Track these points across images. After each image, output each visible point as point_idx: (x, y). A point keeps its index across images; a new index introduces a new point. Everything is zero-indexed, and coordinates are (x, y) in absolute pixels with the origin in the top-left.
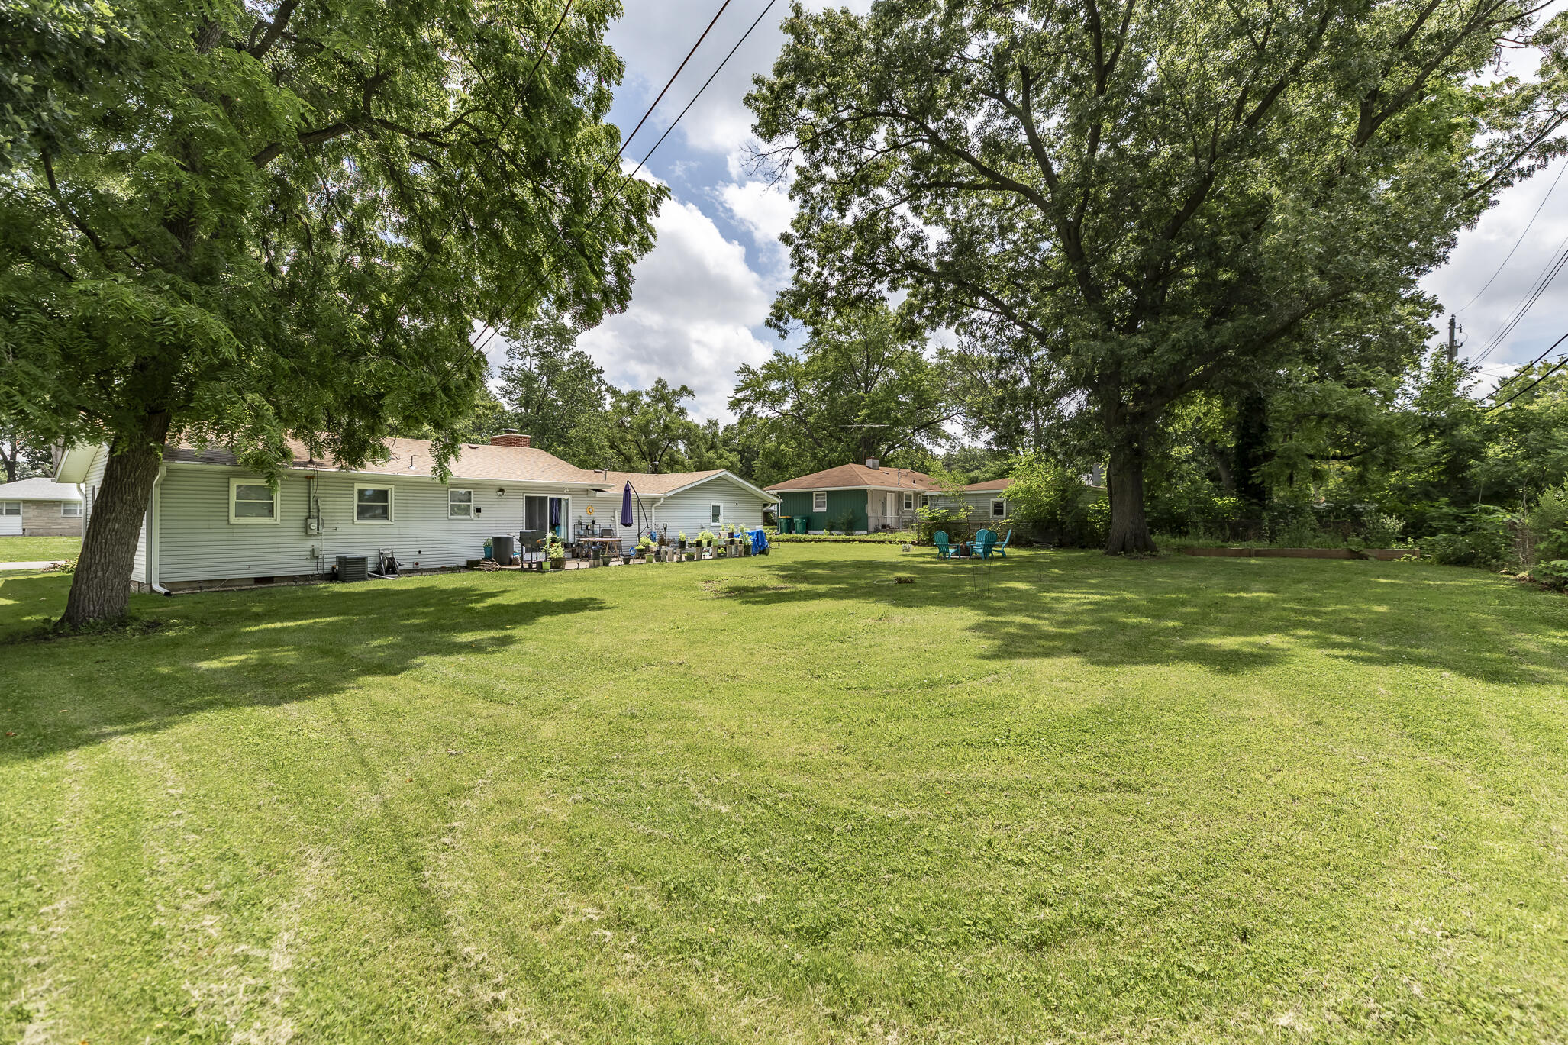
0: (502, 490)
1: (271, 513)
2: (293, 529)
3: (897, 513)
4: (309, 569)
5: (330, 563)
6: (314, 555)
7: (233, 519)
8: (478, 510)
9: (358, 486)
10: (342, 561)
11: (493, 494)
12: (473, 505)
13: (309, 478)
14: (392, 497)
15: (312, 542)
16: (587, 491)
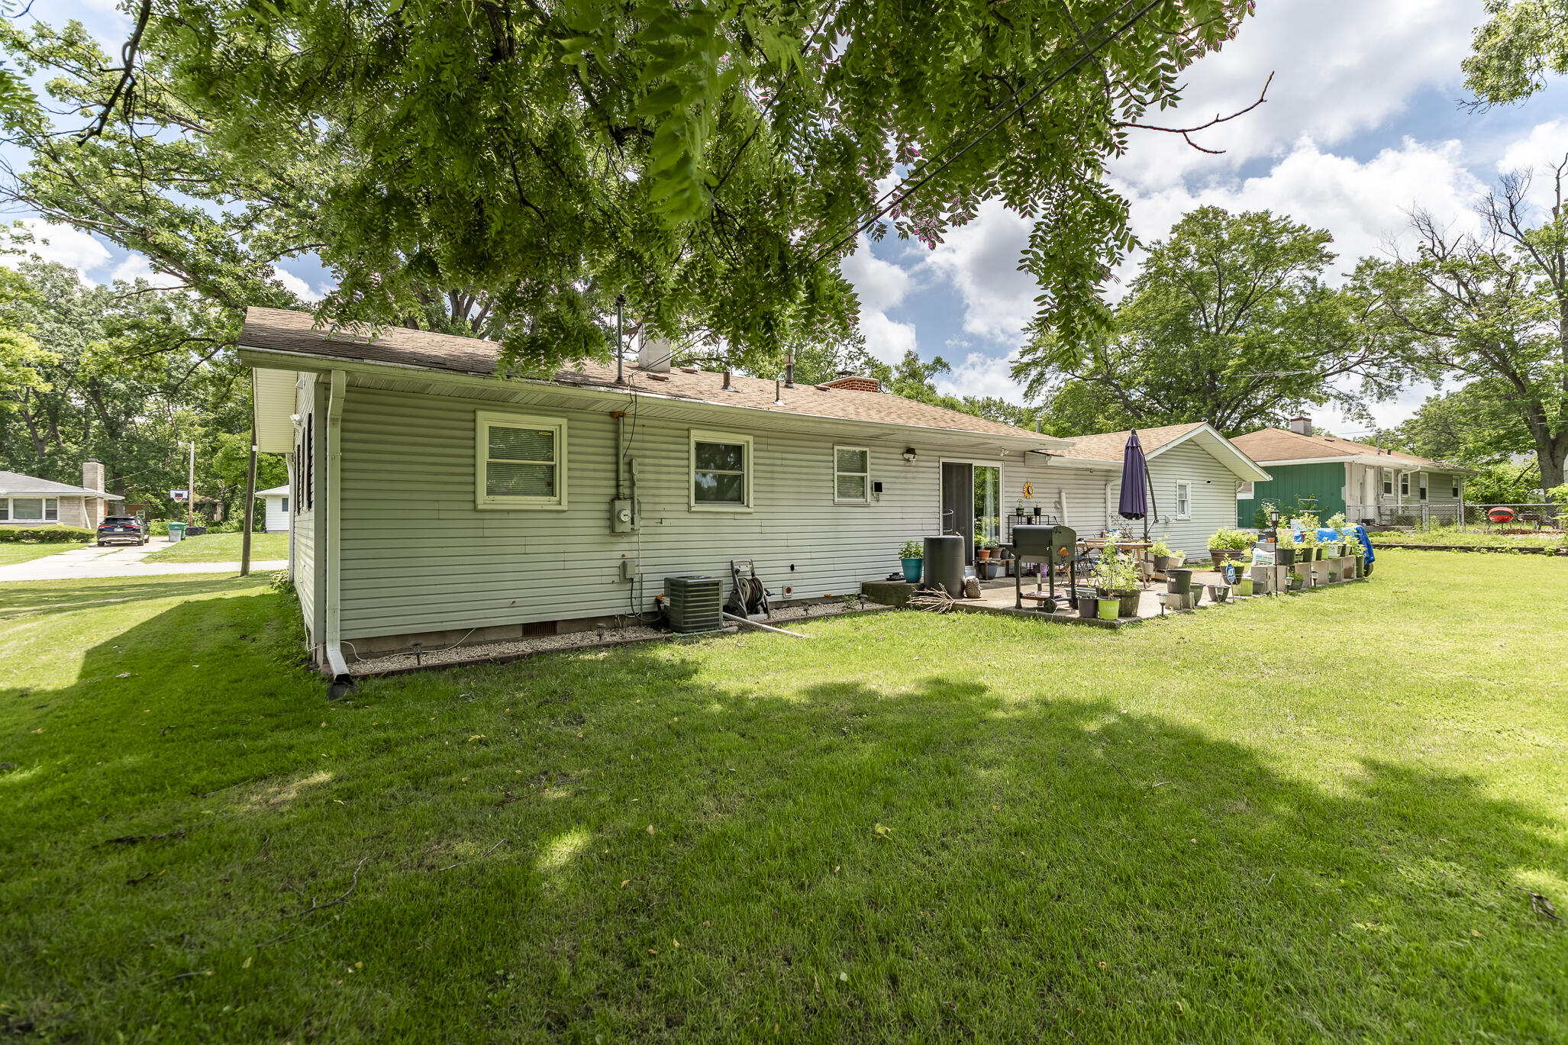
0: (910, 451)
1: (550, 488)
2: (589, 522)
3: (1377, 499)
4: (616, 604)
5: (652, 590)
6: (625, 576)
7: (483, 499)
8: (878, 487)
9: (698, 436)
10: (676, 587)
11: (897, 455)
12: (870, 477)
13: (616, 416)
14: (750, 457)
15: (622, 548)
16: (1024, 454)
